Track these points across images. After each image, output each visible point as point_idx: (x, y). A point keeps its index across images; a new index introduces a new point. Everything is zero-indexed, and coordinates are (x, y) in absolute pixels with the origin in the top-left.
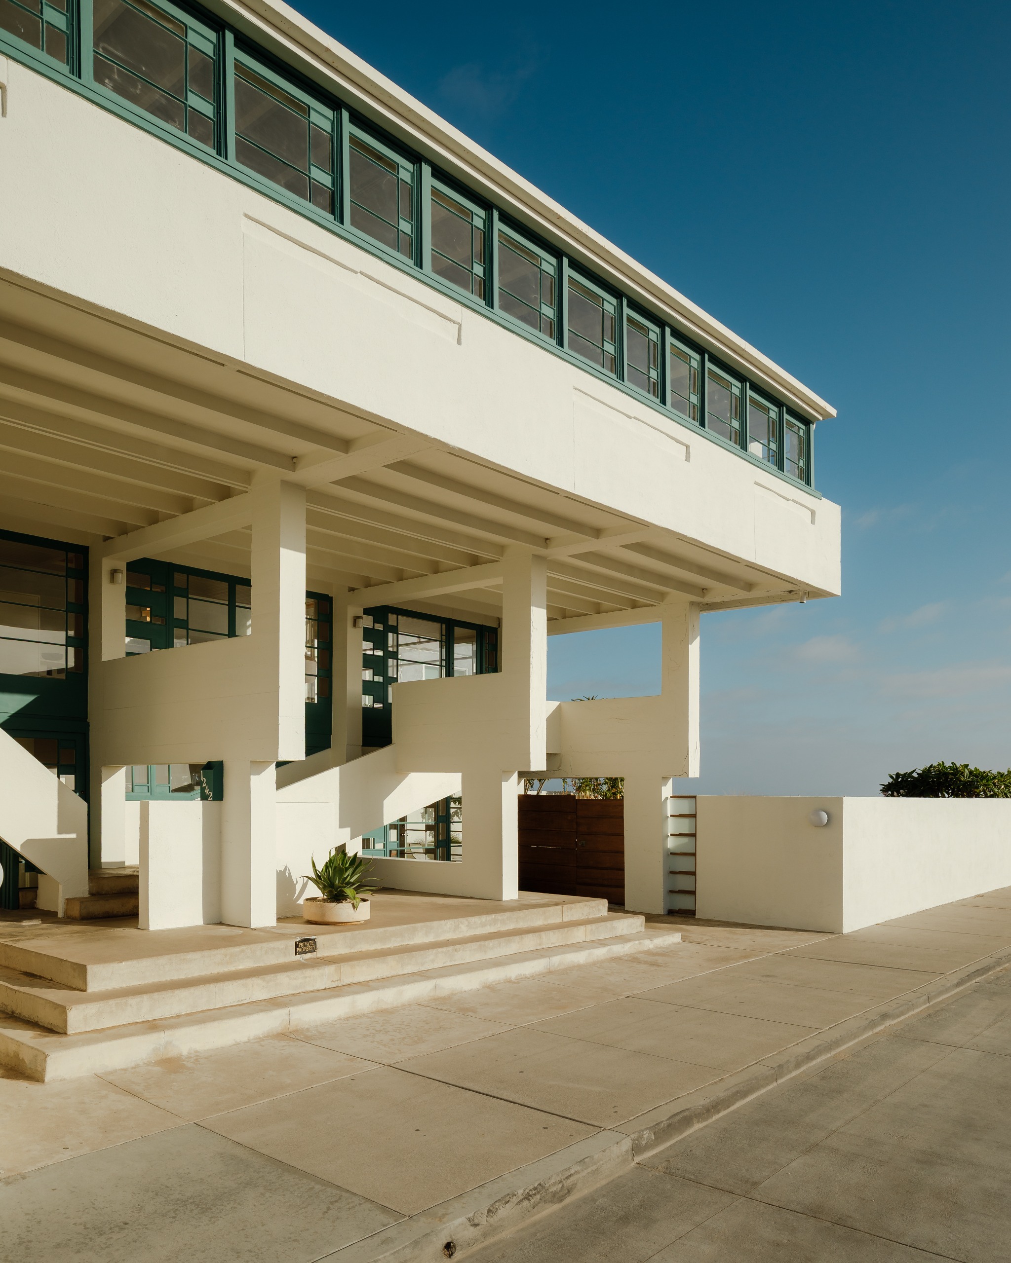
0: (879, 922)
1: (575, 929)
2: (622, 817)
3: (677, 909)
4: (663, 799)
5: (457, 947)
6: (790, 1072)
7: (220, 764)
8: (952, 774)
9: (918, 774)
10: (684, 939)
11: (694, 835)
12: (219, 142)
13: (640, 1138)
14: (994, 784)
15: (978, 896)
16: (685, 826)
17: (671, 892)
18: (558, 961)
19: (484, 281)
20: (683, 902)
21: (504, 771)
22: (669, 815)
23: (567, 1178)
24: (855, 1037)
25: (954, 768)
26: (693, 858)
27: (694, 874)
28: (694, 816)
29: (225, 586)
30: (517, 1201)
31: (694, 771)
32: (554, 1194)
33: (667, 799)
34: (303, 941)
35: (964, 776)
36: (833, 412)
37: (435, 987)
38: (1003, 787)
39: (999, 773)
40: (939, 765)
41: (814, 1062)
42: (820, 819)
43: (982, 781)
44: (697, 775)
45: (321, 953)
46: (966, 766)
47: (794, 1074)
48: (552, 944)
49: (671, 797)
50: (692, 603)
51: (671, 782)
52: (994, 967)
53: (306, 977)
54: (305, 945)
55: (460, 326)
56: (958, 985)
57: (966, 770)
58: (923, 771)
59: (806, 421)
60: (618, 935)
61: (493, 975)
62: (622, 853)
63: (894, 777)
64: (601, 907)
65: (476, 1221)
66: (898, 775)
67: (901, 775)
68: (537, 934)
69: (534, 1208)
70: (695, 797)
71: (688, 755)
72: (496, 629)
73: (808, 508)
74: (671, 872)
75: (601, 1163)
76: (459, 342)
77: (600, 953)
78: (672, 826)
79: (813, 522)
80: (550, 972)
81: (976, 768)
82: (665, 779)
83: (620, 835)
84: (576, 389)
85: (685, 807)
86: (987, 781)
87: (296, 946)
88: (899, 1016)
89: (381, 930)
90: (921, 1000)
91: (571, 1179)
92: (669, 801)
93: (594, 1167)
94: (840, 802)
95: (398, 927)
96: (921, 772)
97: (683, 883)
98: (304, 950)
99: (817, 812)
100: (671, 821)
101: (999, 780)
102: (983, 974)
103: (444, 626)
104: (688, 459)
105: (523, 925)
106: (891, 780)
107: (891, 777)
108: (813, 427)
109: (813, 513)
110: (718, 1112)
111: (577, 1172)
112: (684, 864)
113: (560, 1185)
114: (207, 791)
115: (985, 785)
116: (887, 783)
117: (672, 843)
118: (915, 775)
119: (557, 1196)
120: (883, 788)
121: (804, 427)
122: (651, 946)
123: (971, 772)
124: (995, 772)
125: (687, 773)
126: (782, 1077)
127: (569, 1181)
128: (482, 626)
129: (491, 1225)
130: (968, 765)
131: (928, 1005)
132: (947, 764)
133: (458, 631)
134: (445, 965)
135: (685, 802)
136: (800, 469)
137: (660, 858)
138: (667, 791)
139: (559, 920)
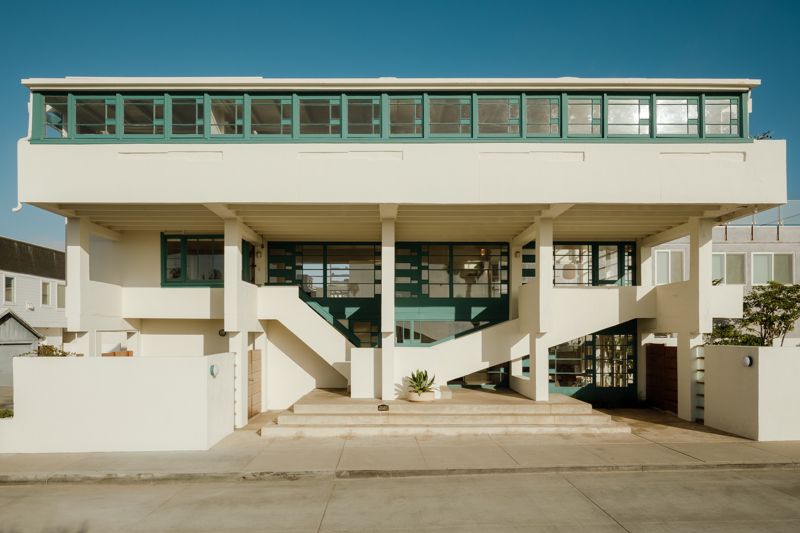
1: (545, 417)
2: (677, 358)
3: (700, 418)
4: (692, 347)
10: (633, 432)
13: (341, 473)
16: (703, 364)
17: (697, 407)
18: (514, 430)
19: (422, 125)
20: (702, 414)
22: (697, 357)
23: (298, 475)
30: (273, 474)
32: (290, 478)
34: (382, 405)
36: (758, 82)
37: (428, 431)
42: (746, 361)
45: (390, 411)
48: (526, 422)
50: (702, 220)
53: (371, 419)
55: (402, 152)
62: (677, 381)
64: (585, 409)
65: (255, 475)
69: (279, 478)
71: (699, 318)
72: (635, 242)
73: (741, 152)
74: (698, 395)
75: (316, 475)
77: (550, 430)
78: (698, 365)
79: (745, 159)
80: (507, 434)
83: (676, 369)
84: (480, 153)
85: (702, 352)
87: (379, 407)
89: (425, 405)
91: (300, 475)
92: (697, 348)
93: (312, 475)
95: (435, 405)
98: (382, 409)
99: (745, 357)
100: (698, 361)
109: (745, 154)
110: (396, 476)
111: (303, 474)
112: (702, 390)
113: (294, 476)
117: (698, 377)
119: (291, 478)
125: (698, 330)
127: (298, 476)
129: (260, 478)
134: (448, 424)
135: (703, 349)
137: (690, 385)
139: (548, 412)
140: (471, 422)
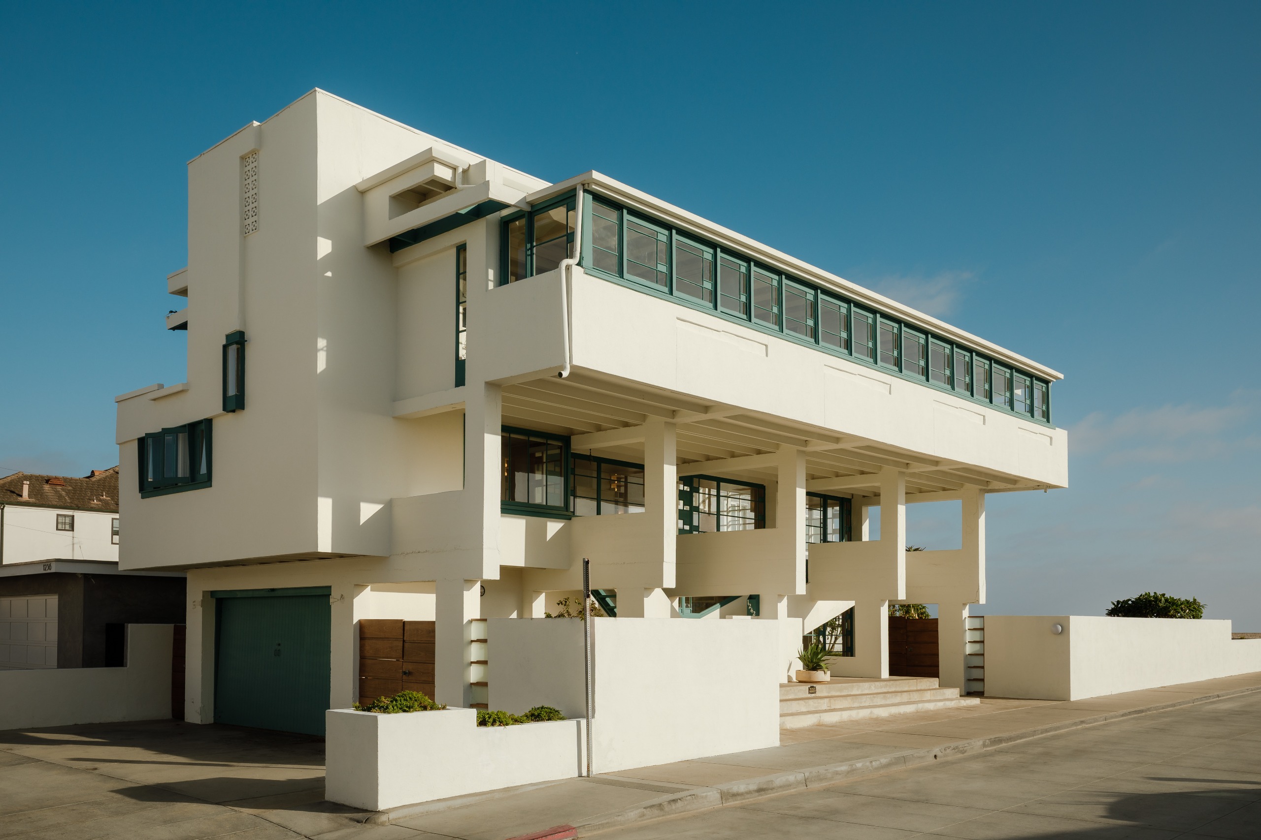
0: (1093, 696)
1: (926, 692)
2: (937, 631)
3: (973, 691)
4: (963, 618)
5: (875, 695)
6: (1039, 735)
7: (758, 596)
8: (1153, 601)
9: (1132, 601)
10: (981, 703)
11: (982, 642)
12: (815, 336)
13: (985, 742)
14: (1182, 609)
15: (1162, 687)
16: (977, 636)
17: (969, 680)
18: (920, 706)
19: (898, 358)
20: (976, 687)
21: (882, 600)
22: (967, 629)
24: (1068, 728)
25: (1156, 598)
26: (982, 657)
27: (983, 667)
28: (982, 629)
29: (715, 483)
30: (951, 749)
31: (983, 600)
32: (961, 751)
33: (965, 618)
34: (811, 687)
35: (1161, 603)
36: (1063, 378)
37: (871, 713)
38: (1188, 611)
39: (1186, 600)
40: (1146, 594)
41: (1049, 734)
42: (1057, 629)
43: (1173, 606)
44: (984, 603)
45: (818, 694)
46: (1163, 595)
47: (1040, 736)
49: (968, 617)
50: (981, 490)
51: (968, 606)
52: (1146, 711)
53: (817, 704)
54: (812, 690)
55: (891, 385)
56: (1123, 715)
57: (1163, 598)
58: (1136, 599)
59: (1047, 382)
60: (946, 698)
61: (894, 710)
62: (937, 655)
63: (1116, 603)
64: (935, 683)
65: (941, 751)
66: (1118, 602)
67: (1121, 602)
68: (908, 693)
69: (956, 753)
70: (983, 617)
71: (979, 589)
72: (851, 499)
73: (1048, 436)
74: (969, 667)
76: (890, 393)
77: (940, 705)
78: (969, 636)
79: (1051, 444)
81: (1170, 597)
82: (965, 605)
83: (936, 643)
84: (934, 401)
85: (977, 623)
86: (1177, 607)
87: (809, 690)
88: (1090, 724)
89: (840, 685)
90: (1102, 719)
91: (965, 748)
92: (967, 620)
93: (972, 747)
94: (1069, 618)
95: (846, 684)
96: (1134, 600)
97: (976, 674)
98: (813, 692)
99: (1055, 625)
100: (968, 632)
101: (1185, 606)
102: (1139, 713)
103: (822, 499)
104: (984, 423)
105: (898, 689)
106: (1113, 606)
107: (1114, 604)
108: (1050, 385)
109: (1051, 438)
110: (1011, 742)
111: (967, 746)
112: (977, 661)
113: (963, 749)
114: (752, 611)
115: (1175, 610)
116: (1110, 609)
117: (969, 649)
118: (1130, 602)
120: (1109, 612)
121: (1045, 385)
122: (965, 704)
123: (1166, 600)
124: (1183, 599)
125: (978, 601)
126: (1035, 736)
128: (843, 498)
129: (945, 754)
130: (1165, 594)
131: (1105, 722)
132: (1152, 594)
133: (829, 501)
135: (978, 620)
136: (1043, 411)
137: (962, 658)
138: (966, 613)
139: (915, 689)
140: (883, 702)
